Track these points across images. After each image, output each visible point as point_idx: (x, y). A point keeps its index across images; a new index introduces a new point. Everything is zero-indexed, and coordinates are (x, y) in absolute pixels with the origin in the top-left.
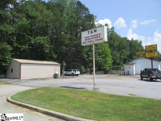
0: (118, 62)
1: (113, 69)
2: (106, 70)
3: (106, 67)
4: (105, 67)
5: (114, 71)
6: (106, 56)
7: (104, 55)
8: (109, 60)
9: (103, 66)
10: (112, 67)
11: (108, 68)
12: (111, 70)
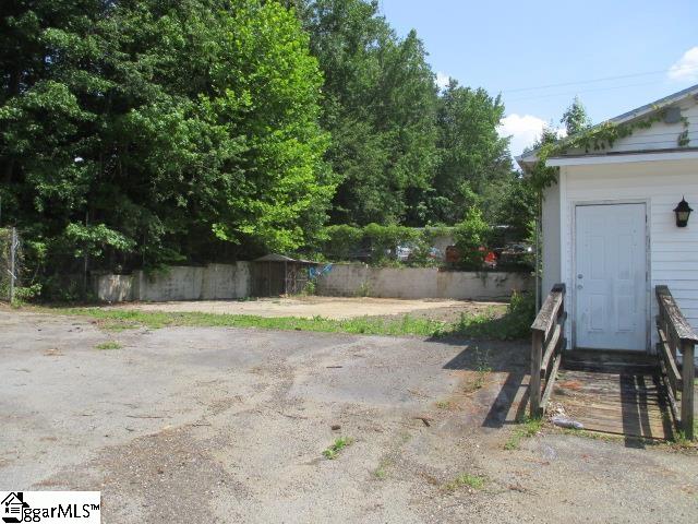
0: (370, 205)
1: (333, 250)
2: (269, 257)
3: (262, 221)
4: (249, 230)
5: (340, 272)
6: (274, 110)
7: (247, 98)
8: (297, 161)
9: (231, 217)
10: (323, 235)
11: (284, 237)
12: (318, 258)
